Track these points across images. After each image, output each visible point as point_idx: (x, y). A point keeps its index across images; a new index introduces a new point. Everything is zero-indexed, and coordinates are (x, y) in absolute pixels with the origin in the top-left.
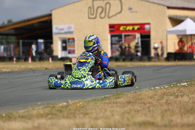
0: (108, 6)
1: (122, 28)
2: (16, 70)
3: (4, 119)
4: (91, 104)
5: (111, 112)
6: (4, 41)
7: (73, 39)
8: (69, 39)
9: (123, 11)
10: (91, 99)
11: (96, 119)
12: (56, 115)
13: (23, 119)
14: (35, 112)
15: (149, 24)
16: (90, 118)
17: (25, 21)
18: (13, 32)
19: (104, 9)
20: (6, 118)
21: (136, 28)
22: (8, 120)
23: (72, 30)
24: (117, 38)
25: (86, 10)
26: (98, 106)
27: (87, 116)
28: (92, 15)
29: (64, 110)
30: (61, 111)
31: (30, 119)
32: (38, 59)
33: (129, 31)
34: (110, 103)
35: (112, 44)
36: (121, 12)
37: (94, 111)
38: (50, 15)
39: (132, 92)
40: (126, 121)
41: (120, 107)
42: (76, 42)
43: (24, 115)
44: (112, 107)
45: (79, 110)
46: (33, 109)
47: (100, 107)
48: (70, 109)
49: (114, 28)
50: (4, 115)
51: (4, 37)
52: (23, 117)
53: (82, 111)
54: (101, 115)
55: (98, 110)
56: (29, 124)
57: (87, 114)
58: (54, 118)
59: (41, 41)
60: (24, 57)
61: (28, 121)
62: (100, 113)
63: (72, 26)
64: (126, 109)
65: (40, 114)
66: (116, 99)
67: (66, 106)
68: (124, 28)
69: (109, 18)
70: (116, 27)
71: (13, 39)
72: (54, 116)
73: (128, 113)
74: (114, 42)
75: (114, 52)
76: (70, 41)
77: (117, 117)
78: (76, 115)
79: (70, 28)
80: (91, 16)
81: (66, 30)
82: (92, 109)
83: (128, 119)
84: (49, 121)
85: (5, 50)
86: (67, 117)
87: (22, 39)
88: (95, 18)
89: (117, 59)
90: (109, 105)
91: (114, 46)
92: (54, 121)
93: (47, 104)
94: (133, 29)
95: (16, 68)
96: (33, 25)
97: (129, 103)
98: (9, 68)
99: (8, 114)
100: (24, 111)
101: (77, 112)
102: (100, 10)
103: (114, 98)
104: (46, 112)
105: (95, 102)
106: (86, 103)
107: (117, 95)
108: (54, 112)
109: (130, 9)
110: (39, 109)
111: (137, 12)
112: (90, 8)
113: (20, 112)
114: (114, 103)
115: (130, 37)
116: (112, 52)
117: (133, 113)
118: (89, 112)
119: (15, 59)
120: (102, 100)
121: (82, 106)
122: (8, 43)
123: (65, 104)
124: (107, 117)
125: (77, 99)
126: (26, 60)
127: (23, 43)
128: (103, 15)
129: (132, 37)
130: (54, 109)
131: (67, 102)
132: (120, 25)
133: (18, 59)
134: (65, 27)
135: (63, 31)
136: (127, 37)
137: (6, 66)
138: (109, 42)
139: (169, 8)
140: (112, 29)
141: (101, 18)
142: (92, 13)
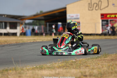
0: (100, 3)
1: (108, 16)
2: (45, 41)
3: (38, 69)
4: (90, 60)
5: (102, 65)
6: (38, 23)
7: (79, 23)
9: (109, 6)
10: (89, 58)
11: (93, 69)
12: (69, 67)
13: (49, 69)
14: (56, 65)
16: (89, 68)
17: (50, 12)
18: (43, 18)
20: (39, 68)
22: (41, 69)
23: (79, 17)
24: (105, 22)
25: (87, 5)
26: (94, 62)
27: (87, 68)
28: (91, 8)
29: (74, 64)
30: (72, 65)
31: (53, 69)
32: (58, 34)
33: (113, 18)
34: (101, 60)
35: (102, 25)
36: (108, 6)
37: (91, 64)
38: (65, 8)
39: (114, 54)
40: (110, 71)
41: (107, 62)
42: (81, 24)
43: (50, 67)
44: (102, 62)
45: (83, 64)
46: (55, 64)
47: (95, 62)
48: (77, 64)
49: (103, 16)
50: (38, 67)
51: (38, 21)
52: (49, 68)
53: (84, 65)
54: (96, 67)
55: (94, 64)
56: (53, 72)
57: (88, 66)
58: (68, 69)
59: (60, 23)
60: (50, 33)
61: (53, 70)
62: (95, 66)
63: (79, 14)
64: (111, 63)
65: (60, 66)
66: (105, 57)
67: (75, 61)
68: (109, 16)
69: (101, 10)
70: (105, 15)
71: (43, 22)
72: (68, 68)
73: (112, 66)
74: (104, 24)
75: (104, 30)
77: (105, 68)
78: (81, 67)
79: (77, 16)
80: (90, 9)
81: (75, 17)
82: (90, 64)
83: (112, 69)
84: (65, 70)
85: (38, 29)
86: (76, 68)
87: (48, 22)
88: (92, 10)
89: (105, 34)
90: (101, 62)
91: (103, 27)
92: (68, 70)
93: (64, 61)
94: (115, 16)
95: (45, 40)
96: (55, 14)
97: (112, 60)
98: (41, 39)
99: (40, 66)
100: (50, 64)
101: (82, 65)
102: (95, 5)
103: (104, 57)
104: (63, 65)
105: (92, 59)
106: (87, 60)
107: (105, 55)
108: (67, 65)
109: (114, 4)
110: (59, 63)
112: (89, 4)
113: (48, 65)
114: (103, 60)
115: (113, 22)
116: (103, 30)
117: (115, 66)
118: (89, 65)
119: (44, 34)
120: (96, 58)
121: (84, 61)
122: (40, 25)
123: (74, 60)
124: (99, 68)
125: (82, 58)
126: (51, 35)
127: (49, 25)
128: (97, 8)
129: (115, 21)
130: (67, 63)
131: (75, 60)
132: (107, 14)
133: (46, 34)
134: (74, 15)
135: (73, 18)
136: (112, 22)
137: (39, 38)
138: (101, 24)
140: (102, 17)
141: (96, 10)
142: (91, 6)
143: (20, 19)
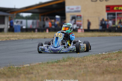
7: (80, 16)
8: (77, 16)
24: (112, 16)
63: (80, 6)
74: (109, 18)
76: (79, 17)
79: (78, 8)
87: (43, 16)
119: (36, 30)
132: (114, 6)
134: (74, 7)
138: (106, 18)
143: (9, 11)
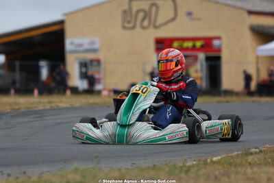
0: (154, 9)
1: (176, 45)
7: (98, 61)
8: (92, 61)
9: (178, 18)
15: (219, 38)
19: (147, 15)
21: (199, 44)
23: (96, 46)
25: (119, 15)
28: (129, 22)
33: (187, 49)
36: (174, 19)
38: (62, 22)
42: (103, 66)
63: (97, 40)
68: (179, 45)
69: (156, 27)
76: (95, 63)
79: (92, 43)
80: (127, 25)
81: (87, 46)
88: (133, 28)
94: (194, 46)
102: (141, 15)
109: (189, 14)
111: (199, 19)
112: (125, 12)
127: (21, 66)
128: (146, 23)
132: (172, 40)
134: (85, 42)
135: (81, 49)
139: (251, 13)
140: (161, 46)
141: (143, 28)
142: (129, 19)
